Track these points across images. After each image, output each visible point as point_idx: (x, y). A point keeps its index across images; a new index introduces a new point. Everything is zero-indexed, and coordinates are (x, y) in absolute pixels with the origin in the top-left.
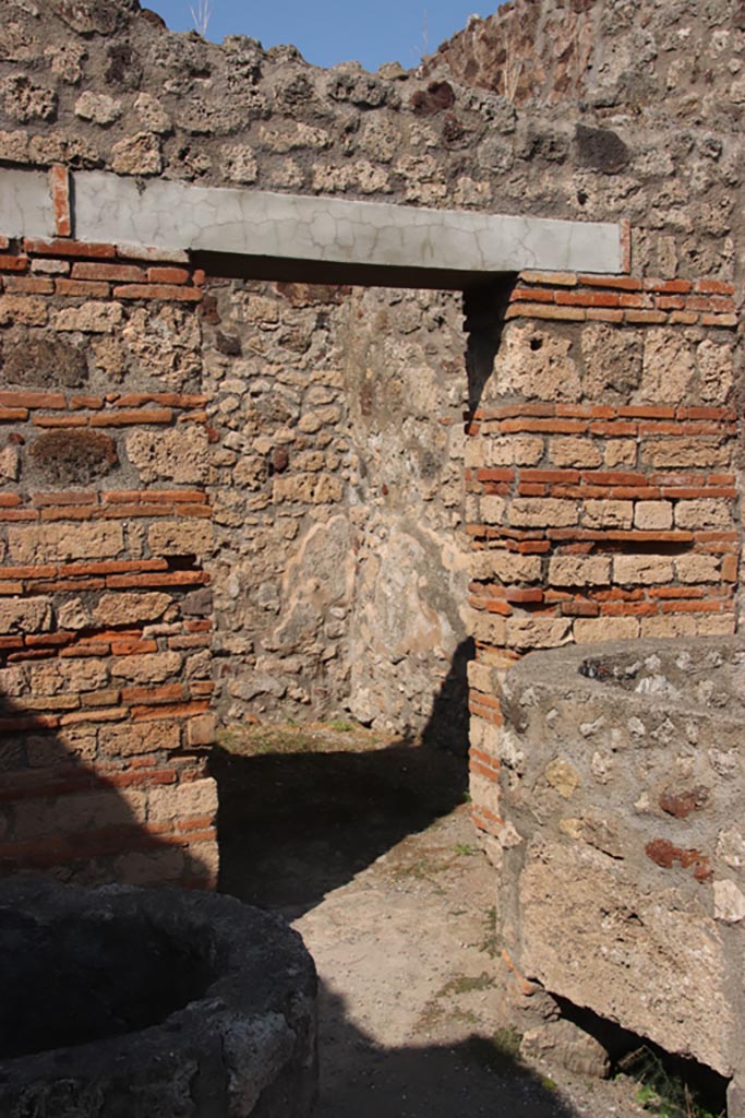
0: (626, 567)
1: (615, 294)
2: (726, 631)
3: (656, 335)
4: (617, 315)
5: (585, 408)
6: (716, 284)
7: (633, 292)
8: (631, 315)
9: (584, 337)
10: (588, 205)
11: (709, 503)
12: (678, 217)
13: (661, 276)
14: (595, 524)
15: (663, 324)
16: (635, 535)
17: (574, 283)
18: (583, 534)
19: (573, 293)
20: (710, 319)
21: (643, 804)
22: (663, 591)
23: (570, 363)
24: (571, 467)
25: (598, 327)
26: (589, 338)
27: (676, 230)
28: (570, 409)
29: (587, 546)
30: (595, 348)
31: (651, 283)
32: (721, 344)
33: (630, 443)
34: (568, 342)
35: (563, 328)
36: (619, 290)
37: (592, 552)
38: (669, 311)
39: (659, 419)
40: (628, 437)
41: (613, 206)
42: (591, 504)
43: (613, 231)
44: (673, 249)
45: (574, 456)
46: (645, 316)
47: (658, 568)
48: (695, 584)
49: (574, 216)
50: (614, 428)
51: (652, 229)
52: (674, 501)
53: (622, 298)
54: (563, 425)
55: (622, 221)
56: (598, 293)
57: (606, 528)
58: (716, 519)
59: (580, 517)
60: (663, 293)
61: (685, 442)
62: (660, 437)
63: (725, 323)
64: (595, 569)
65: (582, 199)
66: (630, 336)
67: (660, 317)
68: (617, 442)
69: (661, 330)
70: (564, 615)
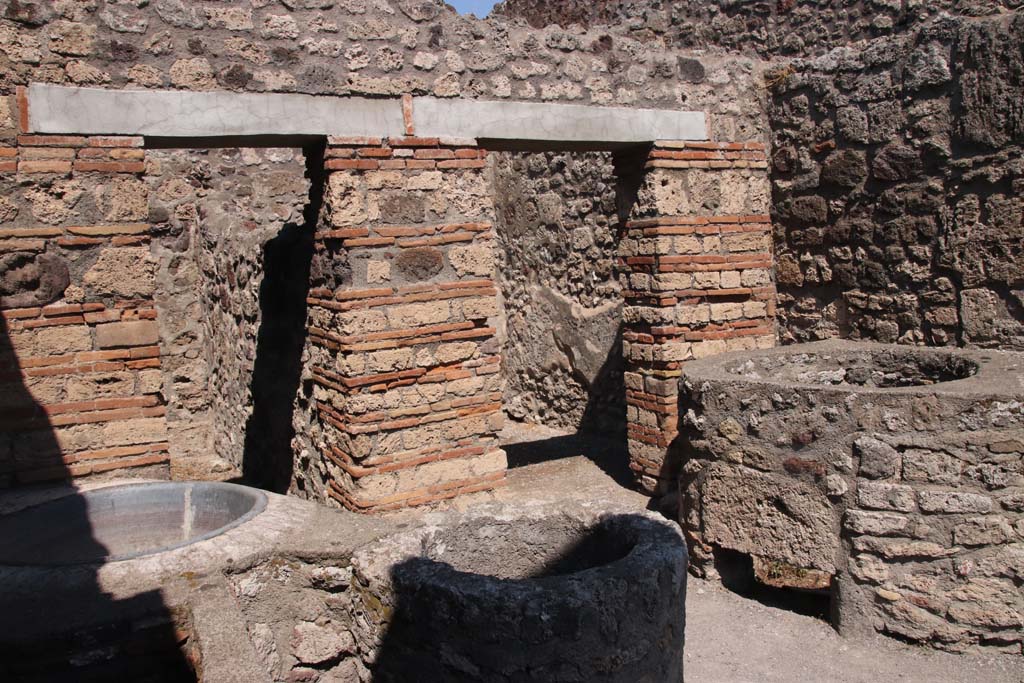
0: (718, 310)
1: (703, 152)
2: (770, 346)
3: (726, 174)
4: (705, 164)
5: (692, 219)
6: (755, 144)
7: (713, 150)
8: (714, 164)
9: (689, 178)
10: (687, 102)
11: (758, 272)
12: (734, 107)
13: (727, 140)
14: (699, 286)
15: (729, 168)
16: (720, 292)
17: (682, 146)
18: (694, 292)
19: (682, 152)
20: (754, 165)
21: (783, 439)
22: (737, 323)
23: (683, 193)
24: (685, 254)
25: (697, 171)
26: (691, 179)
27: (735, 115)
28: (684, 220)
29: (697, 299)
30: (695, 184)
31: (722, 145)
32: (760, 179)
33: (716, 238)
34: (681, 181)
35: (677, 173)
36: (706, 150)
37: (700, 302)
38: (732, 160)
39: (730, 223)
40: (716, 234)
41: (701, 101)
42: (697, 275)
43: (701, 116)
44: (733, 125)
45: (687, 247)
46: (720, 164)
47: (734, 310)
48: (754, 318)
49: (679, 107)
50: (707, 230)
51: (721, 114)
52: (741, 270)
53: (707, 154)
54: (681, 230)
55: (706, 110)
56: (695, 152)
57: (705, 289)
58: (763, 281)
59: (693, 282)
60: (729, 151)
61: (744, 236)
62: (732, 234)
63: (762, 166)
64: (702, 313)
65: (684, 98)
66: (712, 176)
67: (728, 164)
68: (710, 238)
69: (729, 171)
70: (687, 341)
